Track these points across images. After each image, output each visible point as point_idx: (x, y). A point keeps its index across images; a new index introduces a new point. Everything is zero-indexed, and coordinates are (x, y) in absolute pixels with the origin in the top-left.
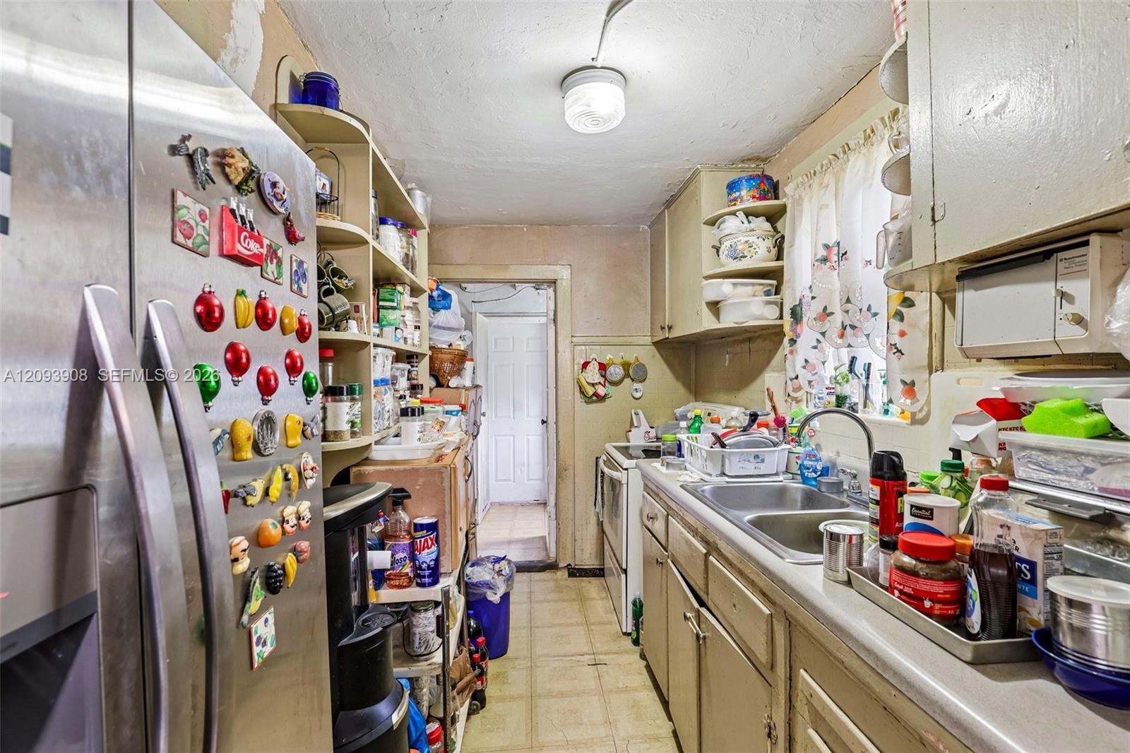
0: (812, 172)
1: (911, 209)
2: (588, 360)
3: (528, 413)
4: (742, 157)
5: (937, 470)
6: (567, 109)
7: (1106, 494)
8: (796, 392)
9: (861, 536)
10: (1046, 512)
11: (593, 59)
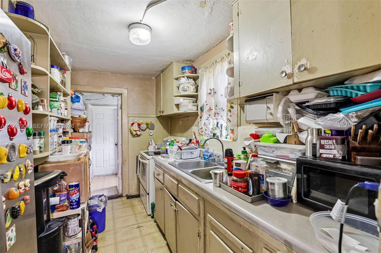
0: (207, 67)
1: (234, 82)
2: (134, 122)
3: (109, 141)
4: (186, 59)
5: (240, 153)
6: (131, 36)
7: (277, 157)
8: (202, 133)
9: (223, 173)
10: (265, 162)
11: (141, 21)
